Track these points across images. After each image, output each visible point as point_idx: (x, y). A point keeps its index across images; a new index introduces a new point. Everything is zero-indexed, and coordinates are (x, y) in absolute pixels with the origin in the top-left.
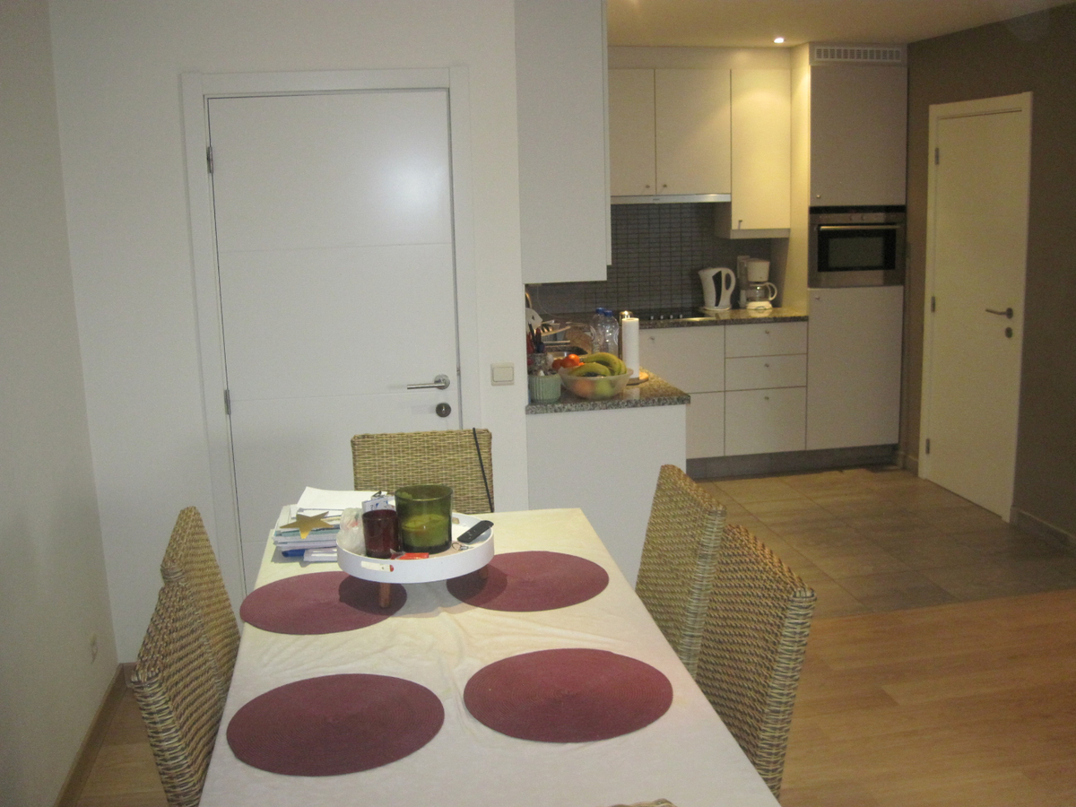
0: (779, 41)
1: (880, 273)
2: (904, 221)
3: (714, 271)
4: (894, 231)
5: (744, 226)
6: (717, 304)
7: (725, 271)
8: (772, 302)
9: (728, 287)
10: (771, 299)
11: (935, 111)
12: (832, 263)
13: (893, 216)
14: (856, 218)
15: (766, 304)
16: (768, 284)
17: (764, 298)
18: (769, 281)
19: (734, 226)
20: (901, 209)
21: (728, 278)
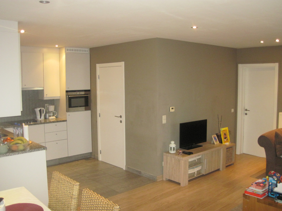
0: (57, 46)
1: (84, 107)
2: (90, 94)
3: (39, 109)
4: (88, 96)
5: (47, 96)
6: (40, 118)
7: (42, 109)
8: (56, 117)
9: (43, 113)
10: (55, 116)
11: (98, 66)
12: (72, 106)
13: (87, 92)
14: (78, 93)
15: (54, 117)
16: (54, 112)
17: (53, 116)
18: (55, 110)
19: (45, 96)
20: (89, 91)
21: (43, 110)
